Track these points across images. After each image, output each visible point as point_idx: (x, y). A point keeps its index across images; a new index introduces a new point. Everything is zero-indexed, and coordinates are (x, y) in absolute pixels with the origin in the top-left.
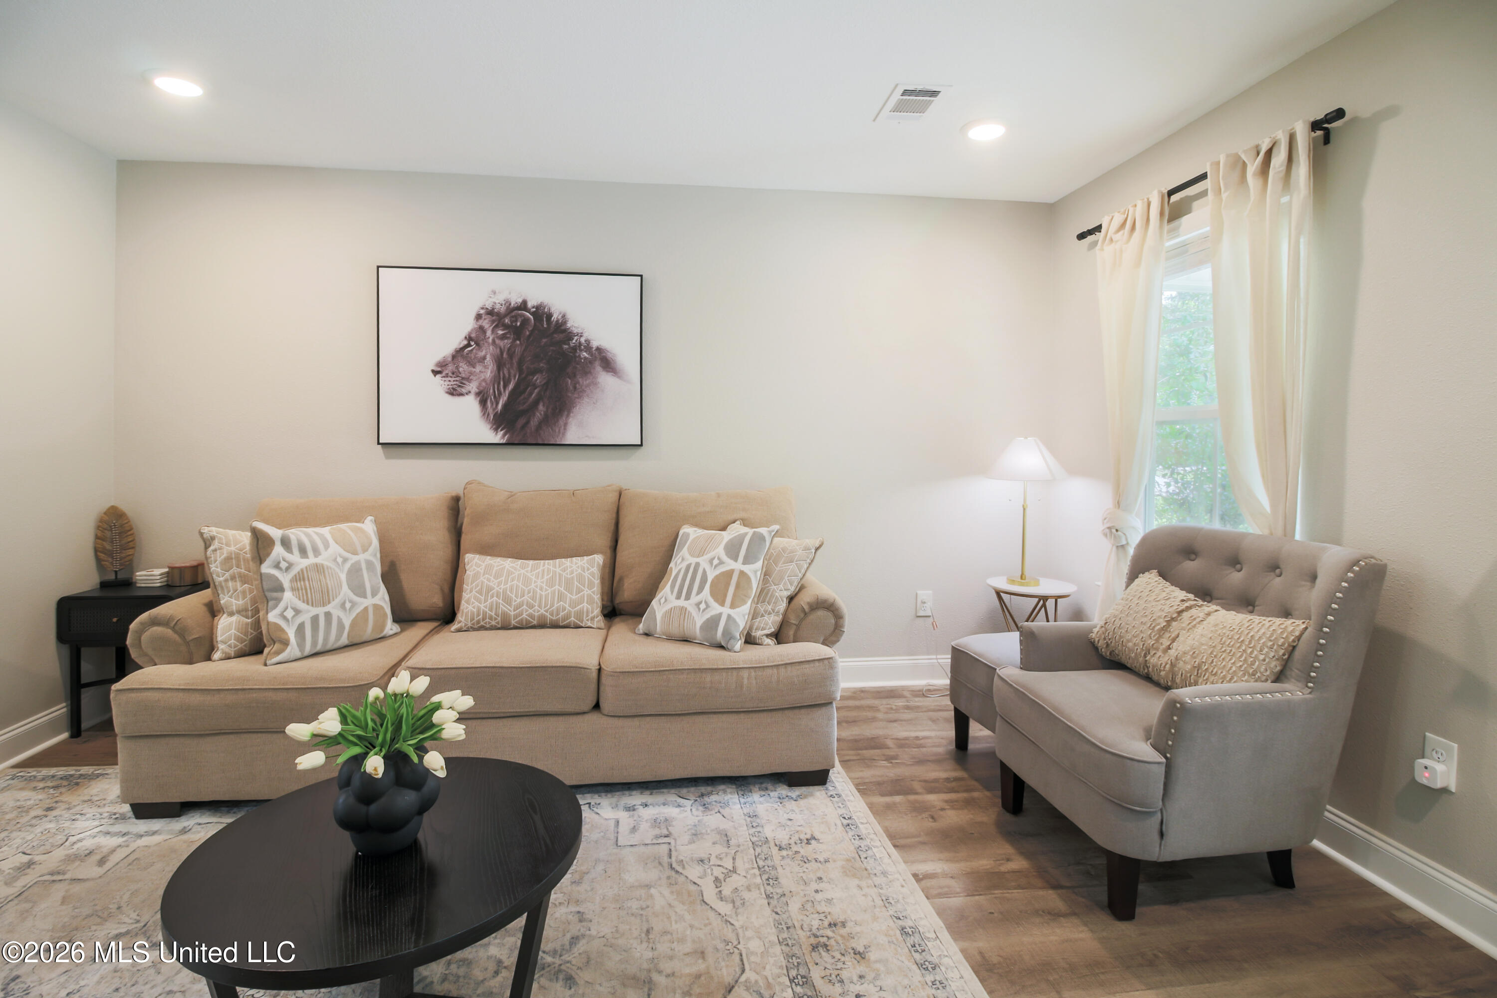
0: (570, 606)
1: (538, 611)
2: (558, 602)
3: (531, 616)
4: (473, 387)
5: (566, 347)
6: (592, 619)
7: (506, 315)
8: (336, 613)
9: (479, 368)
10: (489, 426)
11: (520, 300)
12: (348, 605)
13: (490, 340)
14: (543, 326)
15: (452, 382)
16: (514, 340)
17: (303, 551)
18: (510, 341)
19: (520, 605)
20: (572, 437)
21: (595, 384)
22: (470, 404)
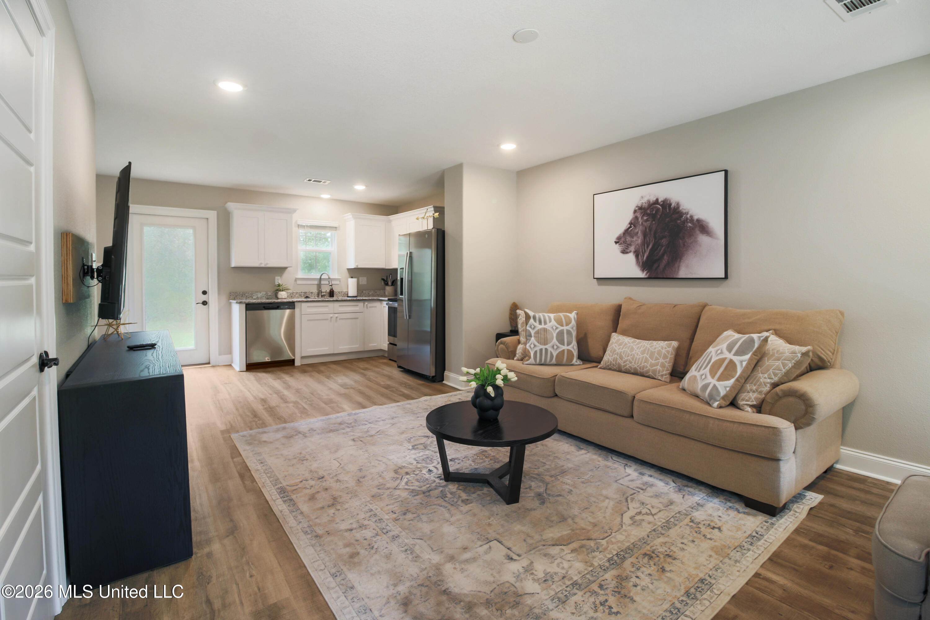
0: (650, 366)
1: (634, 365)
2: (644, 363)
3: (630, 367)
4: (632, 248)
5: (679, 221)
6: (662, 376)
7: (648, 208)
8: (550, 349)
9: (635, 239)
10: (639, 269)
11: (655, 199)
12: (555, 347)
13: (640, 223)
14: (666, 211)
15: (623, 246)
16: (652, 221)
17: (540, 323)
18: (650, 222)
19: (626, 361)
20: (682, 274)
21: (696, 241)
22: (631, 257)
